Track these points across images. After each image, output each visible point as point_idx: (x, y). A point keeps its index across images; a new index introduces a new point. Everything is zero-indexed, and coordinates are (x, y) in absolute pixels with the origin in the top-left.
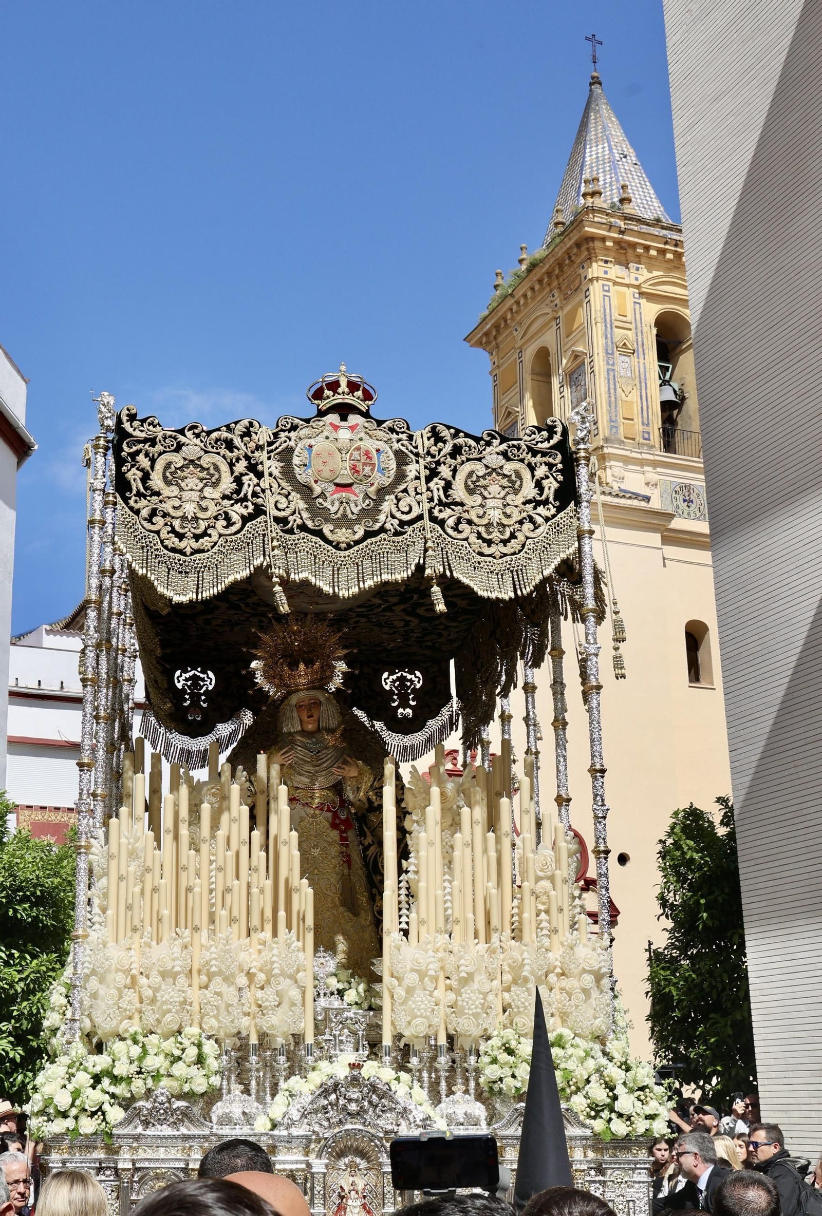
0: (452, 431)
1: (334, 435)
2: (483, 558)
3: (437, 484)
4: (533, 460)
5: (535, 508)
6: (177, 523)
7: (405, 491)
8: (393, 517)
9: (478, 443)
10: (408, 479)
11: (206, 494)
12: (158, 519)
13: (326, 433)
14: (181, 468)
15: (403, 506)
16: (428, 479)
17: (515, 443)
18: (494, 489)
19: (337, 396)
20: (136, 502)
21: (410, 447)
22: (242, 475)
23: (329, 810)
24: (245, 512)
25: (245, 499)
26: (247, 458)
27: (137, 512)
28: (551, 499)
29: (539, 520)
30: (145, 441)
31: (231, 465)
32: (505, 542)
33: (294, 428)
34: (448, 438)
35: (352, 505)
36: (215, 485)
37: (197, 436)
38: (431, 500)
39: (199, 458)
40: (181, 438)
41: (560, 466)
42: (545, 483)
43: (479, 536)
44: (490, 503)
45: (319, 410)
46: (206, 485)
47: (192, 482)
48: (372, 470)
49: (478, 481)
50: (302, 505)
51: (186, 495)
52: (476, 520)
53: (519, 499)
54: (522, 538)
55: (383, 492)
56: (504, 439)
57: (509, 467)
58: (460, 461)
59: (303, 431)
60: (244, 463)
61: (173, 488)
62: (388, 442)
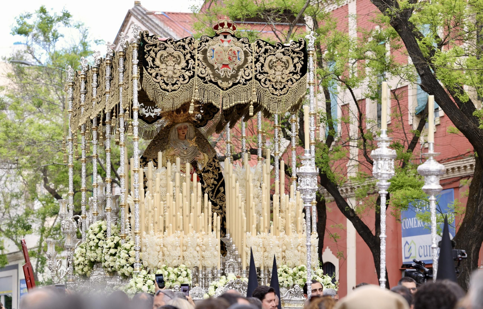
0: (265, 43)
1: (222, 44)
2: (273, 96)
3: (259, 65)
4: (294, 56)
5: (293, 75)
6: (165, 79)
7: (247, 67)
8: (243, 77)
9: (274, 48)
10: (249, 62)
11: (176, 67)
12: (159, 77)
13: (219, 44)
14: (166, 57)
15: (247, 73)
16: (256, 63)
17: (287, 48)
18: (279, 67)
19: (223, 29)
20: (150, 70)
21: (250, 50)
22: (189, 60)
24: (190, 75)
25: (190, 69)
26: (190, 53)
27: (151, 74)
28: (299, 72)
29: (294, 80)
30: (153, 45)
31: (185, 55)
32: (281, 89)
33: (207, 41)
34: (263, 46)
35: (228, 72)
36: (179, 64)
37: (172, 43)
38: (256, 71)
39: (173, 53)
41: (303, 58)
42: (297, 65)
43: (273, 87)
44: (277, 73)
45: (216, 34)
46: (176, 64)
47: (171, 63)
48: (236, 59)
49: (273, 63)
50: (210, 72)
51: (169, 68)
52: (272, 80)
53: (287, 72)
54: (287, 88)
55: (239, 67)
56: (283, 47)
57: (285, 58)
58: (267, 55)
59: (211, 42)
60: (189, 55)
61: (164, 65)
62: (241, 47)
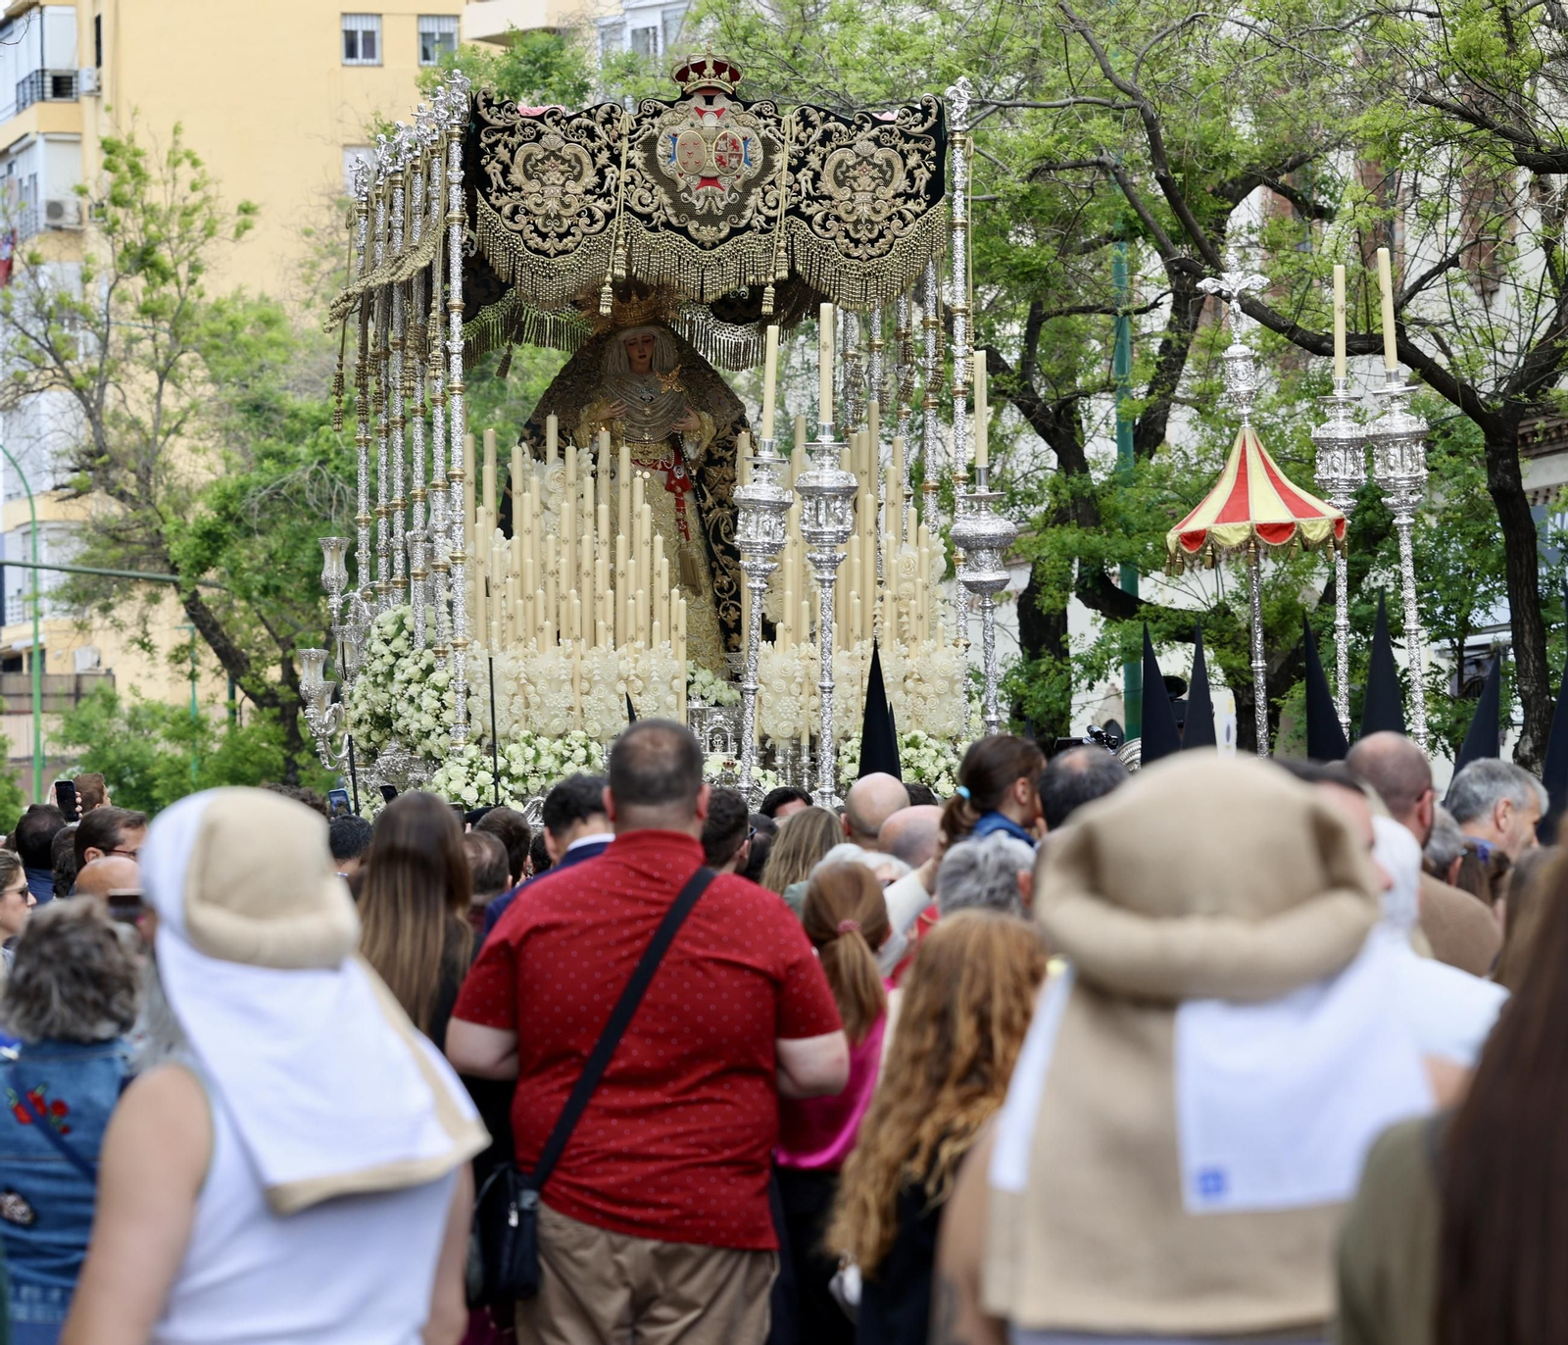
0: (822, 114)
1: (699, 122)
2: (850, 261)
3: (805, 175)
4: (907, 147)
5: (905, 203)
6: (539, 221)
7: (773, 183)
8: (760, 212)
9: (849, 128)
10: (775, 169)
11: (569, 190)
12: (521, 217)
13: (690, 120)
14: (542, 161)
15: (770, 201)
16: (794, 170)
17: (888, 127)
18: (865, 181)
19: (703, 79)
20: (497, 198)
21: (778, 134)
22: (605, 167)
23: (664, 469)
24: (608, 208)
25: (608, 194)
26: (609, 148)
27: (499, 210)
28: (922, 192)
29: (909, 216)
30: (503, 130)
31: (593, 155)
32: (872, 242)
33: (658, 113)
34: (818, 122)
35: (718, 200)
36: (577, 178)
37: (557, 123)
38: (799, 193)
39: (560, 150)
41: (933, 153)
42: (917, 173)
43: (847, 235)
44: (860, 197)
45: (683, 93)
46: (568, 179)
47: (554, 177)
48: (739, 162)
49: (848, 171)
50: (666, 200)
51: (548, 190)
52: (844, 215)
53: (889, 192)
54: (889, 237)
55: (749, 185)
56: (877, 123)
57: (880, 155)
58: (829, 148)
59: (667, 117)
60: (606, 154)
61: (535, 182)
62: (755, 128)
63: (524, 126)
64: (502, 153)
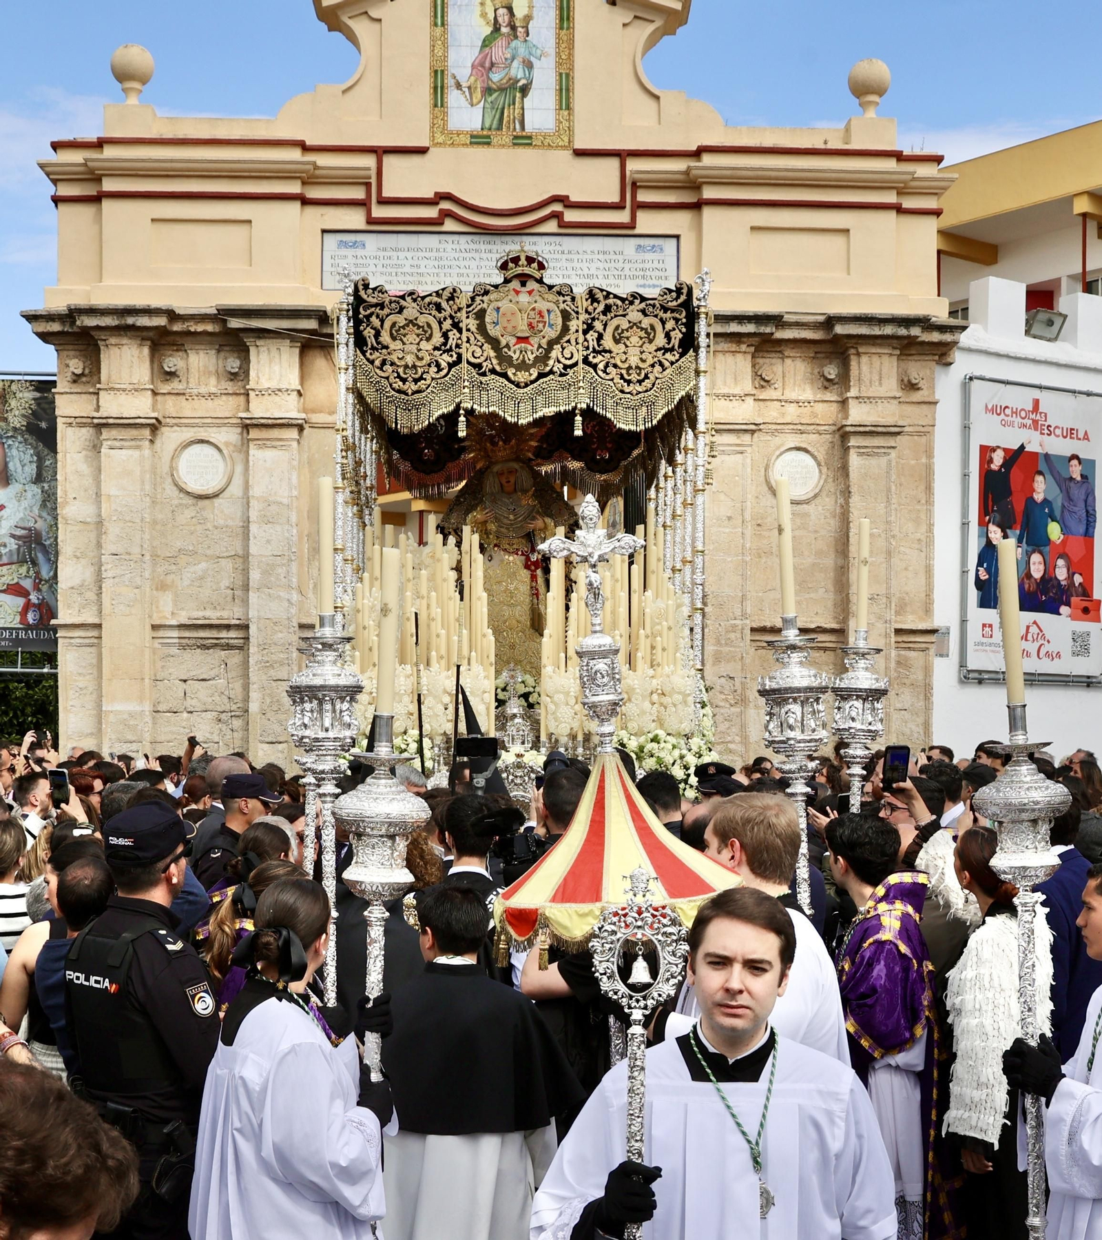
0: (604, 293)
1: (515, 299)
2: (623, 396)
3: (592, 336)
4: (664, 316)
5: (664, 354)
6: (401, 370)
7: (568, 341)
8: (559, 362)
9: (623, 302)
10: (571, 332)
11: (422, 347)
12: (388, 367)
13: (510, 297)
14: (403, 327)
15: (567, 354)
16: (585, 332)
17: (651, 302)
18: (634, 340)
19: (518, 269)
20: (371, 354)
21: (573, 307)
22: (448, 331)
23: (523, 554)
24: (450, 360)
25: (451, 350)
26: (452, 317)
27: (372, 362)
28: (676, 347)
29: (667, 364)
30: (376, 305)
31: (440, 323)
32: (640, 382)
33: (486, 293)
34: (601, 298)
35: (529, 353)
37: (415, 300)
38: (587, 348)
39: (416, 319)
40: (403, 303)
41: (684, 320)
42: (672, 334)
43: (622, 377)
44: (631, 351)
45: (505, 278)
46: (421, 340)
48: (544, 326)
49: (622, 332)
50: (492, 354)
51: (407, 348)
52: (619, 363)
53: (652, 347)
54: (652, 378)
55: (551, 344)
56: (643, 299)
57: (646, 322)
58: (609, 317)
59: (492, 296)
60: (449, 321)
61: (398, 342)
62: (557, 303)
63: (391, 302)
64: (375, 321)
